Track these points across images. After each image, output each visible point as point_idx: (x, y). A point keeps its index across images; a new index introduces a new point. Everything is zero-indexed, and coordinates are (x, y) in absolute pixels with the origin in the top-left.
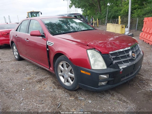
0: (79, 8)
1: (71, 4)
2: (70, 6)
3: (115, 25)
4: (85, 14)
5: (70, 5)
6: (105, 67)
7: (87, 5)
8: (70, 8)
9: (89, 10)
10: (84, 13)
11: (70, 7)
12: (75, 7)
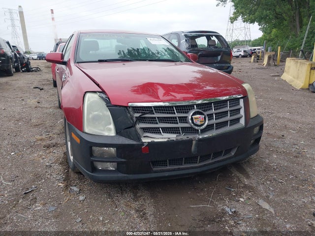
0: (252, 22)
1: (235, 13)
2: (231, 18)
3: (299, 61)
4: (268, 38)
5: (232, 16)
6: (113, 133)
7: (271, 16)
8: (232, 22)
9: (275, 27)
10: (266, 35)
11: (233, 20)
12: (244, 22)
